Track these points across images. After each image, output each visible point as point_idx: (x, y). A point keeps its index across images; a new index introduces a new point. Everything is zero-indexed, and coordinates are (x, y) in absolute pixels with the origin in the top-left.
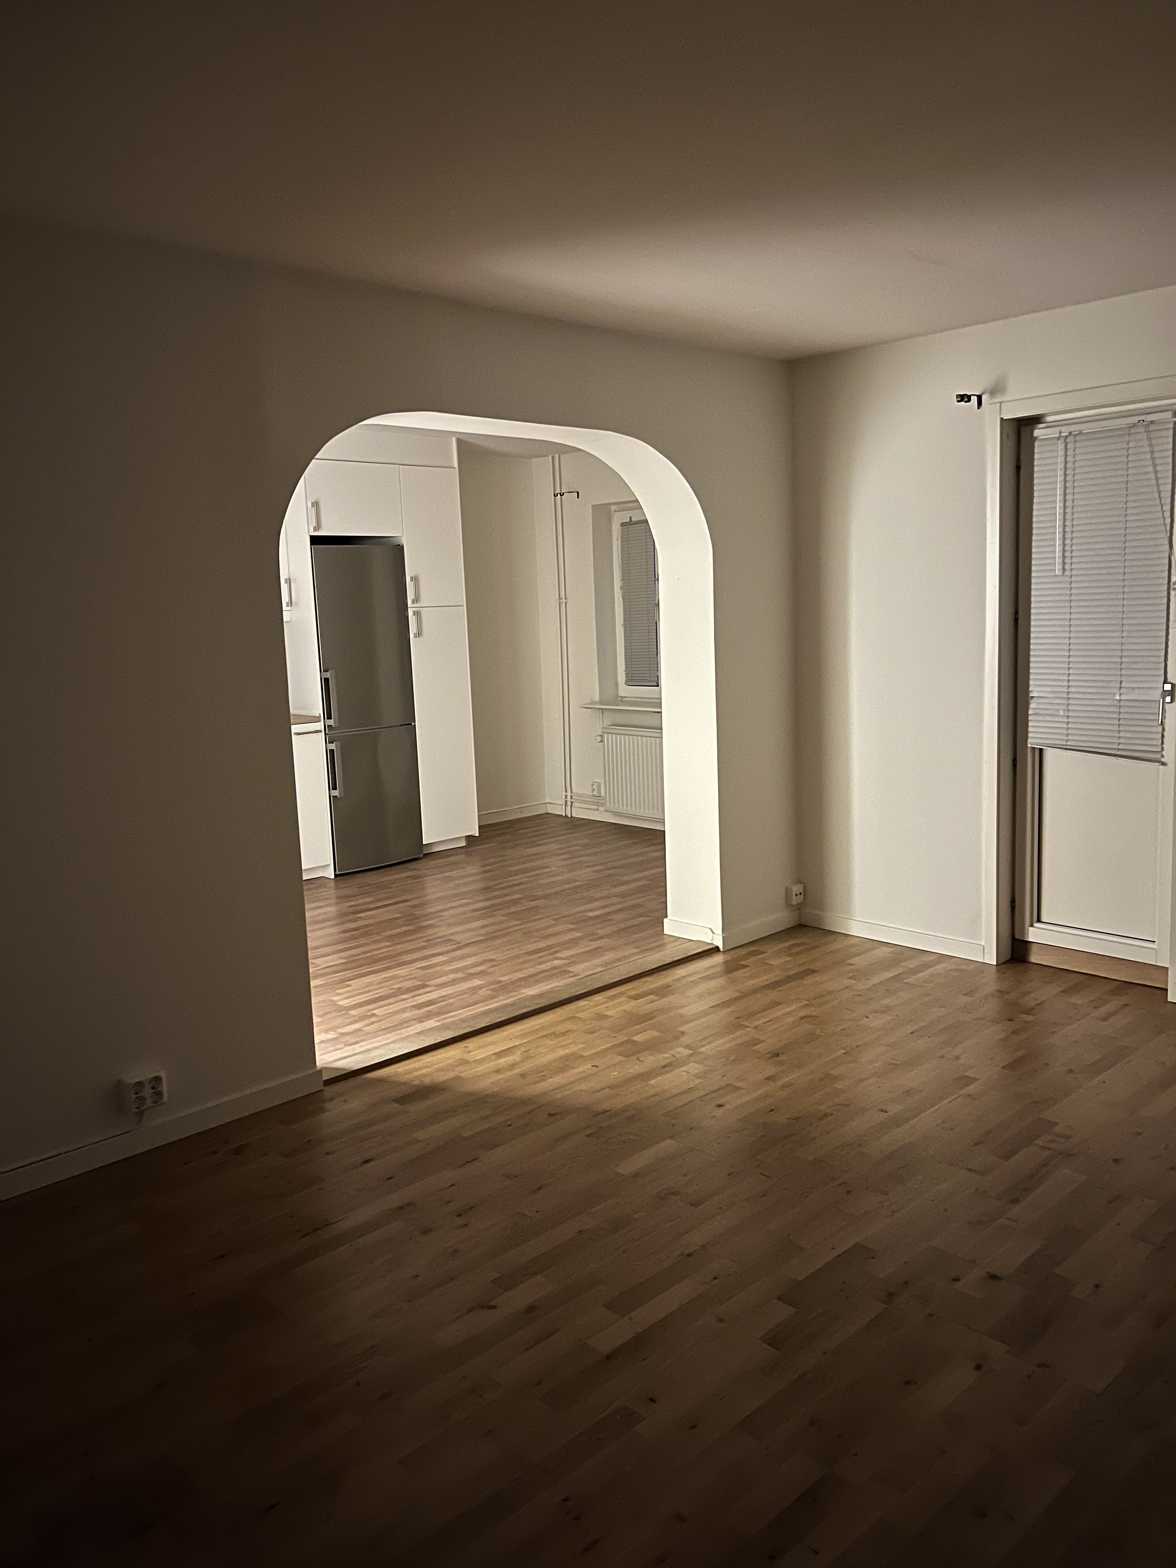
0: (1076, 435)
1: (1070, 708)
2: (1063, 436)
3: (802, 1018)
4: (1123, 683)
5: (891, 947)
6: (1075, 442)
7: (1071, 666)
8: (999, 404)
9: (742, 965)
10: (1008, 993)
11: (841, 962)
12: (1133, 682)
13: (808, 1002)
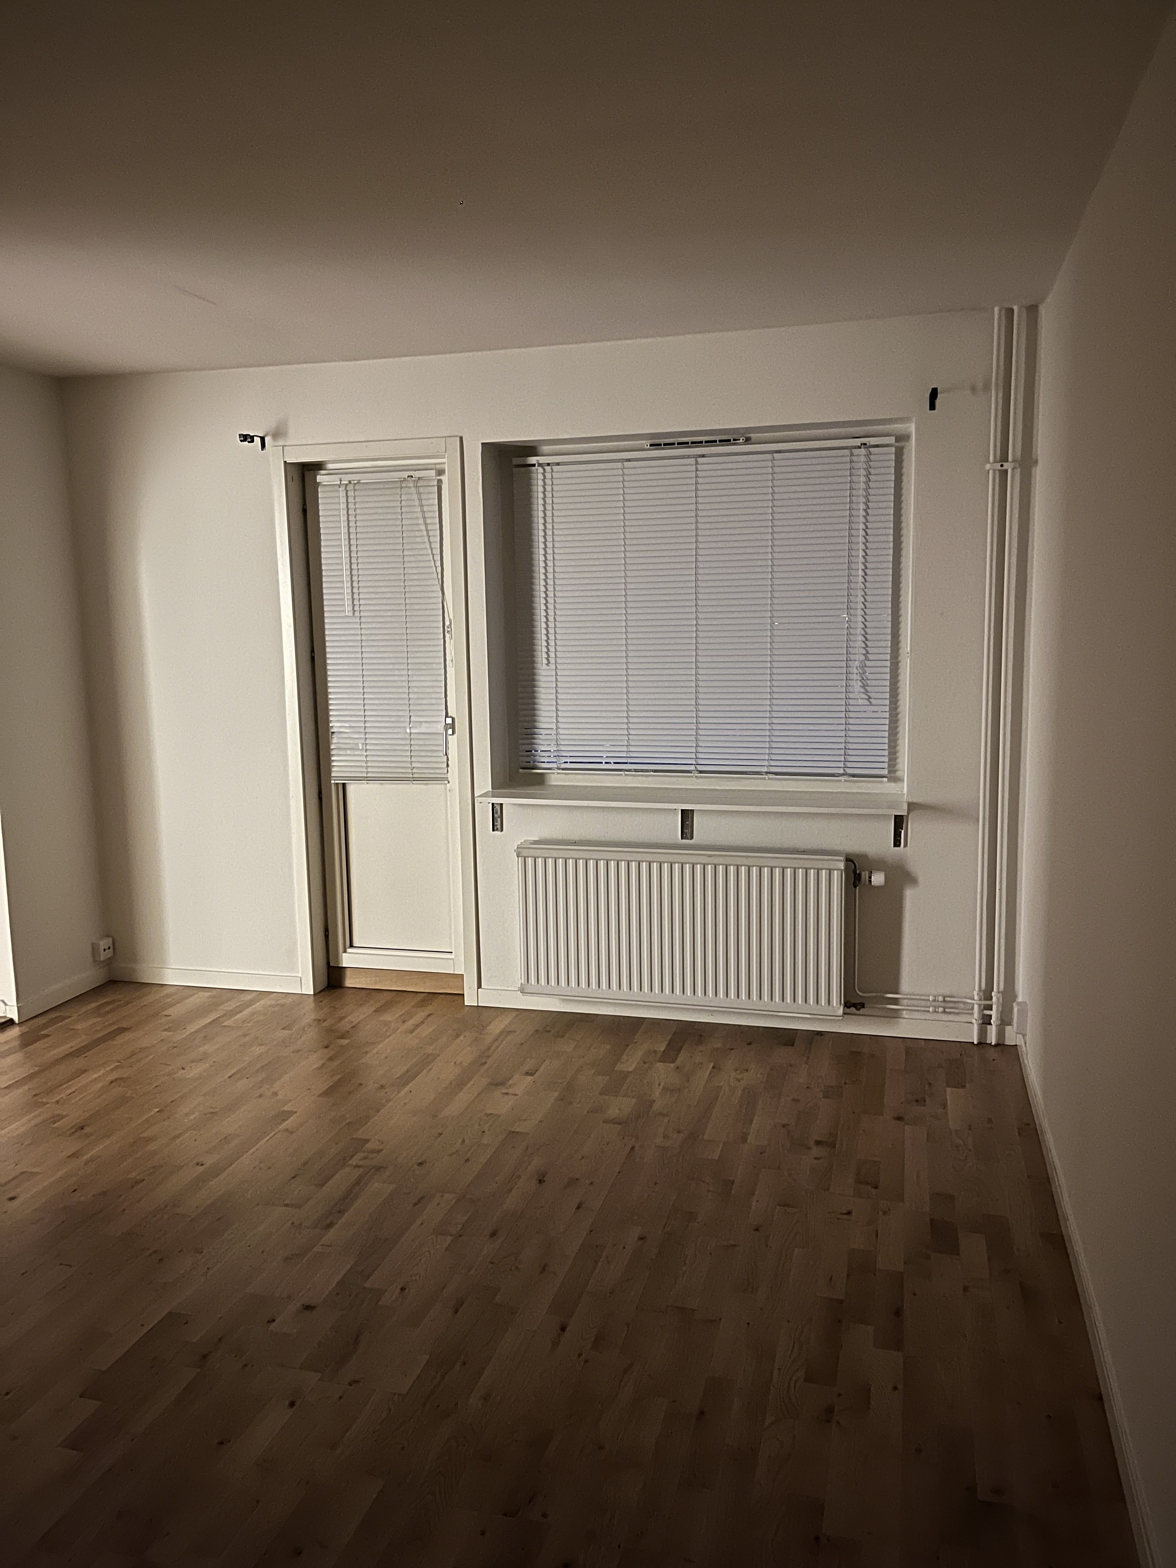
0: (355, 484)
1: (367, 742)
2: (344, 484)
3: (112, 1082)
4: (412, 717)
5: (209, 991)
6: (355, 490)
7: (366, 702)
8: (282, 447)
9: (43, 1034)
10: (325, 1020)
11: (156, 1015)
12: (419, 716)
13: (118, 1064)
